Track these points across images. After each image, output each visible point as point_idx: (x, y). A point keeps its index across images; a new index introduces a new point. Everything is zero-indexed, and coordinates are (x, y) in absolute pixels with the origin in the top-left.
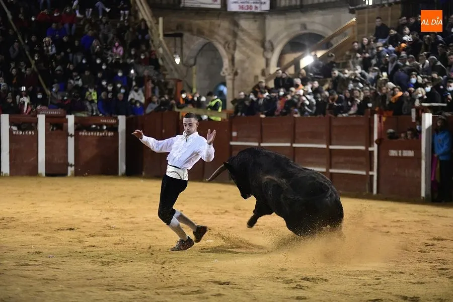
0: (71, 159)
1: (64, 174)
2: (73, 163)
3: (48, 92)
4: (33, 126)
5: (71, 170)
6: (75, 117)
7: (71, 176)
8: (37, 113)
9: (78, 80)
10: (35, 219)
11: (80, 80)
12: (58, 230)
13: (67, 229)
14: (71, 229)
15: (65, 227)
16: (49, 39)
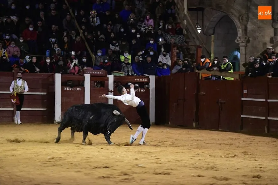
3: (93, 56)
4: (81, 83)
6: (114, 76)
8: (84, 73)
12: (96, 168)
13: (104, 167)
14: (106, 167)
15: (102, 165)
16: (95, 12)
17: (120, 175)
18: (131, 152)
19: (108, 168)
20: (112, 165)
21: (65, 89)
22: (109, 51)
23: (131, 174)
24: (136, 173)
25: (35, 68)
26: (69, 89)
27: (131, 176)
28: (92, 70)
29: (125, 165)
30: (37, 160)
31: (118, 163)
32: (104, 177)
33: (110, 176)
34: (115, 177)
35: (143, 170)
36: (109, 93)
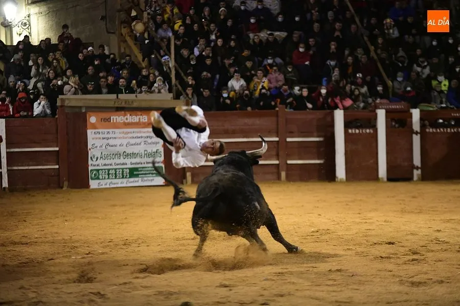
0: (417, 161)
1: (408, 178)
2: (419, 165)
3: (390, 83)
4: (372, 123)
5: (417, 173)
6: (421, 111)
7: (416, 181)
8: (377, 107)
9: (425, 67)
10: (355, 231)
11: (428, 68)
12: (375, 244)
13: (386, 243)
14: (390, 243)
15: (385, 240)
16: (391, 21)
17: (407, 255)
18: (434, 220)
19: (393, 244)
20: (399, 240)
21: (350, 131)
22: (412, 74)
23: (424, 253)
24: (432, 251)
25: (306, 104)
26: (355, 131)
27: (423, 255)
28: (387, 103)
29: (420, 240)
30: (296, 234)
31: (410, 237)
32: (382, 257)
33: (391, 256)
34: (399, 258)
35: (445, 247)
36: (414, 136)
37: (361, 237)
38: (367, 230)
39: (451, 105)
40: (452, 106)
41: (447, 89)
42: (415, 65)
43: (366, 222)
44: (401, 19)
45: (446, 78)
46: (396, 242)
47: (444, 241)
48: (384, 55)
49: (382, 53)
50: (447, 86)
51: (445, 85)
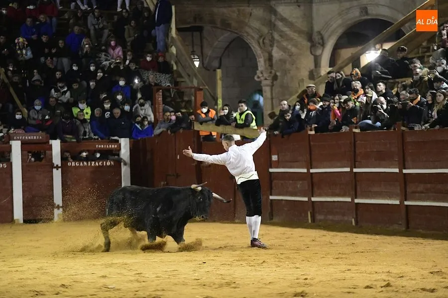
2: (61, 204)
6: (61, 142)
7: (58, 222)
8: (11, 138)
16: (24, 41)
18: (94, 265)
22: (51, 100)
28: (23, 133)
36: (54, 170)
37: (17, 287)
38: (21, 279)
39: (95, 135)
40: (96, 137)
41: (89, 118)
42: (53, 91)
43: (17, 271)
44: (34, 37)
45: (88, 105)
46: (61, 292)
47: (114, 288)
48: (16, 79)
49: (13, 77)
50: (89, 114)
51: (87, 113)
